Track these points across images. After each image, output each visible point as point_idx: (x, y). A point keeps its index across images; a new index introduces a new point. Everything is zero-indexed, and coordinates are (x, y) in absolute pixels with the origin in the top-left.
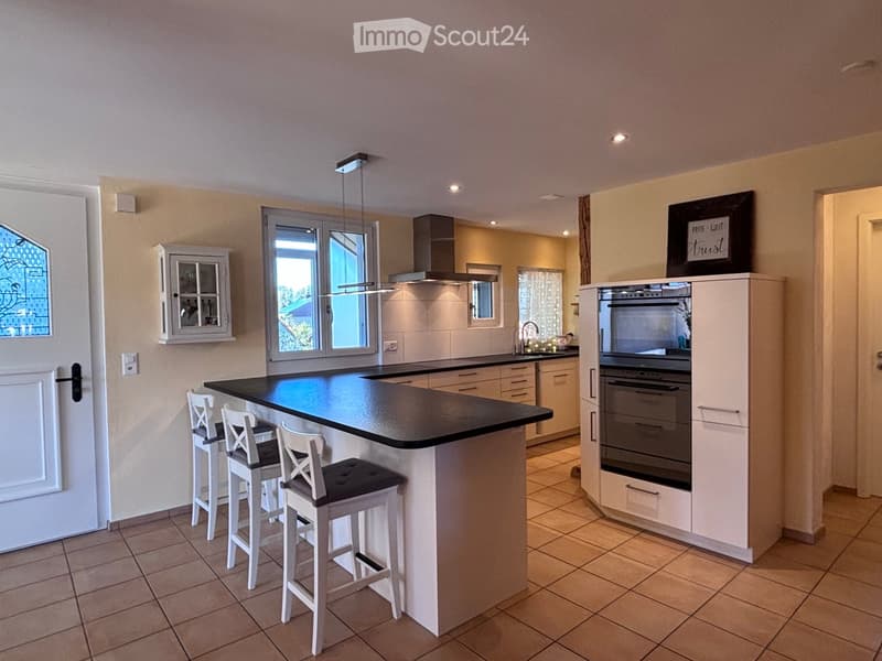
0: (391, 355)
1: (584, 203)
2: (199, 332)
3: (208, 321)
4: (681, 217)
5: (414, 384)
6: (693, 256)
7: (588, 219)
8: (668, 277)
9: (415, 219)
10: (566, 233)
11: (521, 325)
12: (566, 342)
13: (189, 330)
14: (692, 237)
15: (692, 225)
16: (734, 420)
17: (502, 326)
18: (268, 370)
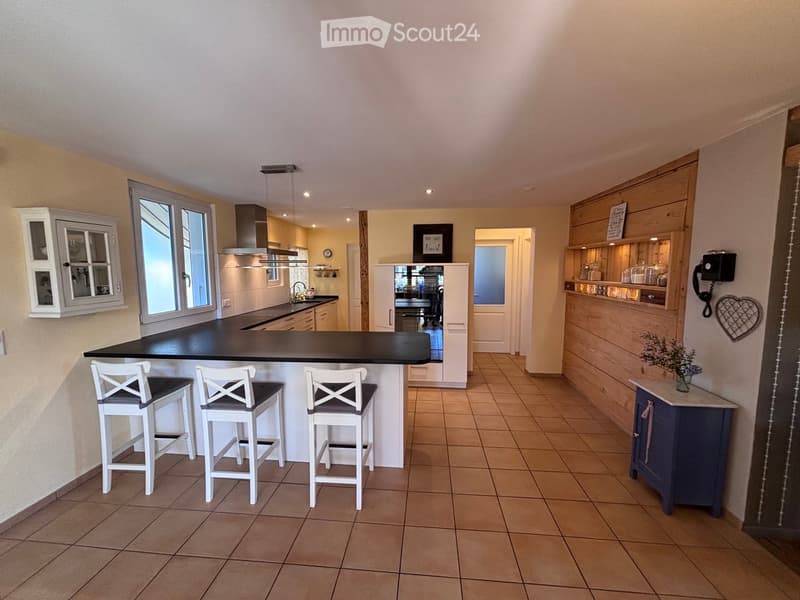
0: (227, 310)
1: (363, 216)
2: (93, 302)
3: (99, 292)
4: (420, 231)
5: (268, 329)
6: (425, 252)
7: (366, 224)
8: (414, 262)
9: (236, 206)
10: (314, 226)
11: (292, 285)
12: (313, 294)
13: (84, 300)
14: (425, 242)
15: (425, 236)
16: (461, 327)
17: (282, 285)
18: (141, 333)
